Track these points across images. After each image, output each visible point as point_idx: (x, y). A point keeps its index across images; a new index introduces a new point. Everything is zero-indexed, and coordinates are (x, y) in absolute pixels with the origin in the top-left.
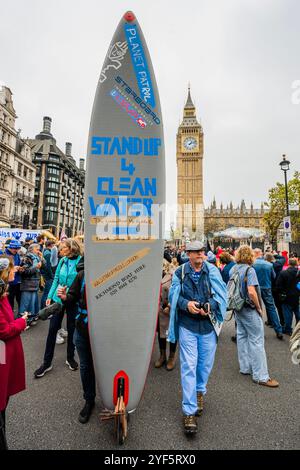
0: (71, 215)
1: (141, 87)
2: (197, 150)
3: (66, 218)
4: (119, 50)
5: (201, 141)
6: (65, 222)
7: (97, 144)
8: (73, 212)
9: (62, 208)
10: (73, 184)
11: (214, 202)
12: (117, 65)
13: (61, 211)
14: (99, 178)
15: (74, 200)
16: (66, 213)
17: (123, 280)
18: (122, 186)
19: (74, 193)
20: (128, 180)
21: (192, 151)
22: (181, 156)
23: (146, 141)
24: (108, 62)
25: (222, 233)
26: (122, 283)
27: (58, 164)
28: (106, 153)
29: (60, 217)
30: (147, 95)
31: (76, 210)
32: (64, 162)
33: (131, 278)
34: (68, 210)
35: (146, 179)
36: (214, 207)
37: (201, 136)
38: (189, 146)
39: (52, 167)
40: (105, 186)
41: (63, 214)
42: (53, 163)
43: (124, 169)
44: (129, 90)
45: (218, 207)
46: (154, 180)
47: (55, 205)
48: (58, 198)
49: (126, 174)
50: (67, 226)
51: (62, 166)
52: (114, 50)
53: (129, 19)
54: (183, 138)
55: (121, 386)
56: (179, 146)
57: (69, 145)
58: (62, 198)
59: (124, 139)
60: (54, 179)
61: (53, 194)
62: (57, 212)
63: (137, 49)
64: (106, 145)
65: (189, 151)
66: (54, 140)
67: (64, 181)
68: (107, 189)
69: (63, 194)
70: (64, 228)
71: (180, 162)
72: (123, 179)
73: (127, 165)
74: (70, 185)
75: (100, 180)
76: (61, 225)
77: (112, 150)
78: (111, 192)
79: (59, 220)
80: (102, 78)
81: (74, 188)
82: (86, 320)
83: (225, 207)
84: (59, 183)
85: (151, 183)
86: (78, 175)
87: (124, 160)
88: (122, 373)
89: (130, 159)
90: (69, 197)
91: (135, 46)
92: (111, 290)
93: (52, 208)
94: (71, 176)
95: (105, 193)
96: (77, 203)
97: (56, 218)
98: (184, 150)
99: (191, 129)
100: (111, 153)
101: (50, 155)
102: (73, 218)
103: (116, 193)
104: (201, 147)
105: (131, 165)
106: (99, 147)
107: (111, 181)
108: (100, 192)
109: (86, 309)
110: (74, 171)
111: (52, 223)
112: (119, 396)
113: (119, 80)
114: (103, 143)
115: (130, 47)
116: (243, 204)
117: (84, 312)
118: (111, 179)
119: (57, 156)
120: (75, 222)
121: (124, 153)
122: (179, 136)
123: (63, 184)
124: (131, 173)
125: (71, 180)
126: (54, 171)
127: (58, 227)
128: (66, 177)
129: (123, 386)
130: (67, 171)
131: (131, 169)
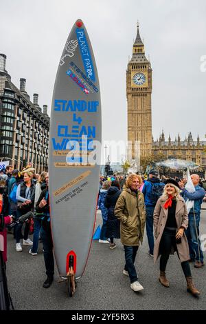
0: (26, 148)
1: (86, 69)
2: (146, 85)
3: (20, 151)
4: (73, 45)
5: (150, 77)
6: (20, 155)
7: (57, 104)
8: (27, 146)
9: (17, 141)
10: (27, 119)
11: (163, 135)
12: (71, 54)
13: (16, 145)
14: (59, 126)
15: (28, 134)
16: (21, 146)
17: (74, 191)
18: (73, 131)
19: (29, 127)
20: (78, 127)
21: (141, 86)
22: (130, 91)
23: (89, 103)
24: (65, 52)
25: (163, 163)
26: (73, 193)
27: (12, 99)
28: (63, 110)
29: (15, 150)
30: (90, 74)
31: (30, 144)
32: (19, 97)
33: (78, 190)
34: (23, 144)
35: (89, 127)
36: (162, 139)
37: (150, 71)
38: (139, 82)
39: (8, 103)
40: (63, 131)
41: (18, 148)
42: (8, 98)
43: (75, 120)
44: (78, 71)
45: (166, 140)
46: (94, 128)
47: (11, 139)
48: (13, 132)
49: (76, 124)
50: (21, 158)
51: (16, 101)
52: (69, 45)
53: (79, 25)
54: (133, 74)
55: (71, 261)
56: (129, 82)
57: (23, 81)
58: (17, 131)
59: (75, 101)
60: (9, 114)
61: (8, 128)
62: (12, 146)
63: (84, 44)
64: (64, 105)
65: (138, 86)
66: (9, 77)
67: (19, 115)
68: (64, 133)
69: (18, 128)
70: (19, 161)
71: (130, 96)
72: (74, 127)
73: (77, 118)
74: (24, 119)
75: (60, 127)
76: (16, 157)
77: (68, 108)
78: (67, 135)
79: (15, 153)
80: (61, 62)
81: (28, 122)
82: (49, 220)
83: (173, 140)
84: (14, 118)
85: (92, 129)
86: (32, 109)
87: (75, 115)
88: (72, 252)
89: (79, 114)
90: (23, 131)
91: (83, 43)
92: (66, 198)
93: (7, 142)
94: (26, 110)
95: (62, 135)
96: (32, 136)
97: (11, 152)
98: (133, 85)
99: (139, 65)
100: (67, 110)
101: (5, 90)
102: (28, 151)
103: (69, 136)
104: (150, 82)
105: (79, 118)
106: (59, 106)
107: (66, 128)
108: (59, 135)
109: (49, 212)
110: (28, 106)
111: (8, 156)
112: (70, 267)
113: (72, 64)
114: (61, 104)
115: (80, 43)
116: (190, 137)
117: (48, 215)
118: (67, 127)
119: (12, 92)
120: (30, 155)
121: (75, 110)
122: (129, 72)
123: (18, 119)
124: (79, 123)
125: (25, 115)
126: (10, 107)
127: (13, 159)
128: (21, 112)
129: (73, 260)
130: (21, 106)
131: (79, 120)
